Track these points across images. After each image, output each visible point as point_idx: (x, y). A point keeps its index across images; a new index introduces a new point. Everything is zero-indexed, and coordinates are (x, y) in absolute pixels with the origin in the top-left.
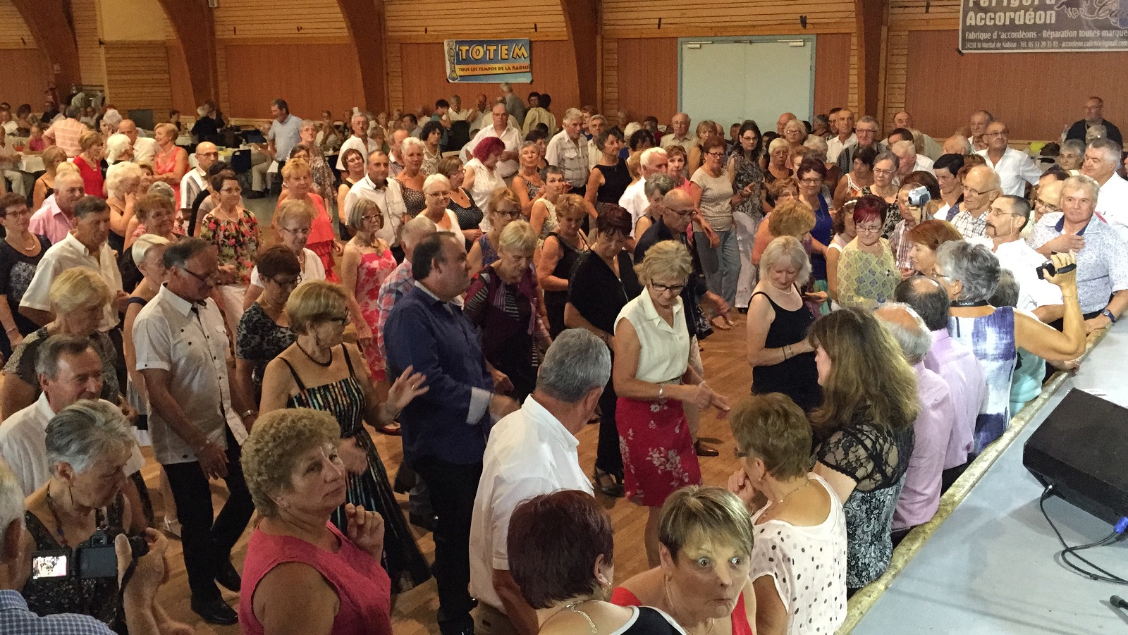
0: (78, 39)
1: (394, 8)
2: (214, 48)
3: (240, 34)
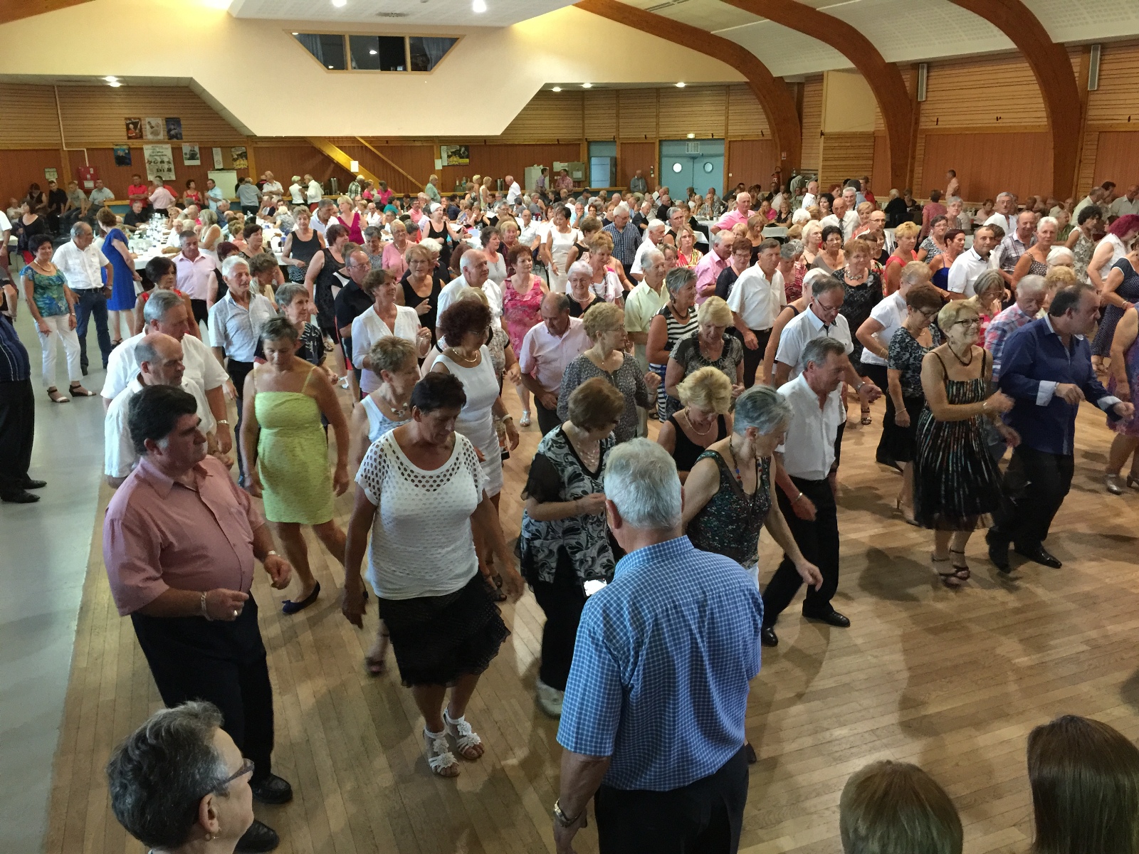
0: (804, 131)
1: (1099, 97)
2: (915, 137)
3: (941, 125)
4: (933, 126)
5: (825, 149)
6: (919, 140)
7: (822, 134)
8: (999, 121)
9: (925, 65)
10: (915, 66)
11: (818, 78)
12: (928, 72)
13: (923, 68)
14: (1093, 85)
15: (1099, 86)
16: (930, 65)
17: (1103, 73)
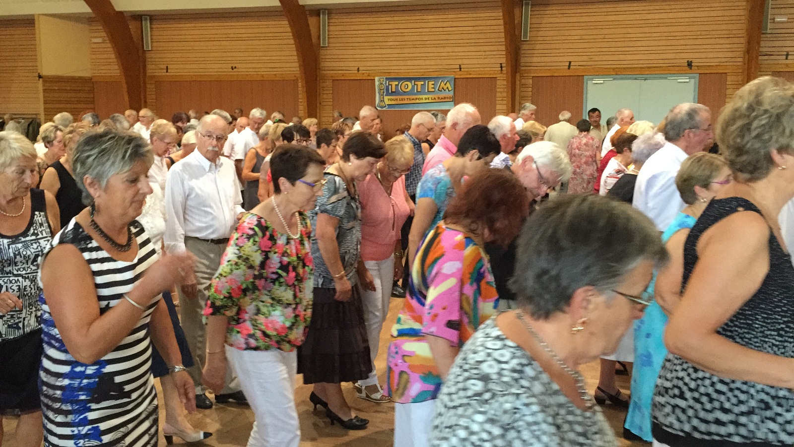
1: (329, 52)
2: (145, 83)
3: (171, 72)
4: (163, 73)
5: (45, 91)
6: (148, 86)
7: (40, 77)
8: (235, 70)
9: (148, 17)
10: (138, 17)
11: (28, 22)
12: (150, 24)
13: (146, 20)
14: (324, 43)
15: (328, 43)
16: (154, 17)
17: (331, 33)
